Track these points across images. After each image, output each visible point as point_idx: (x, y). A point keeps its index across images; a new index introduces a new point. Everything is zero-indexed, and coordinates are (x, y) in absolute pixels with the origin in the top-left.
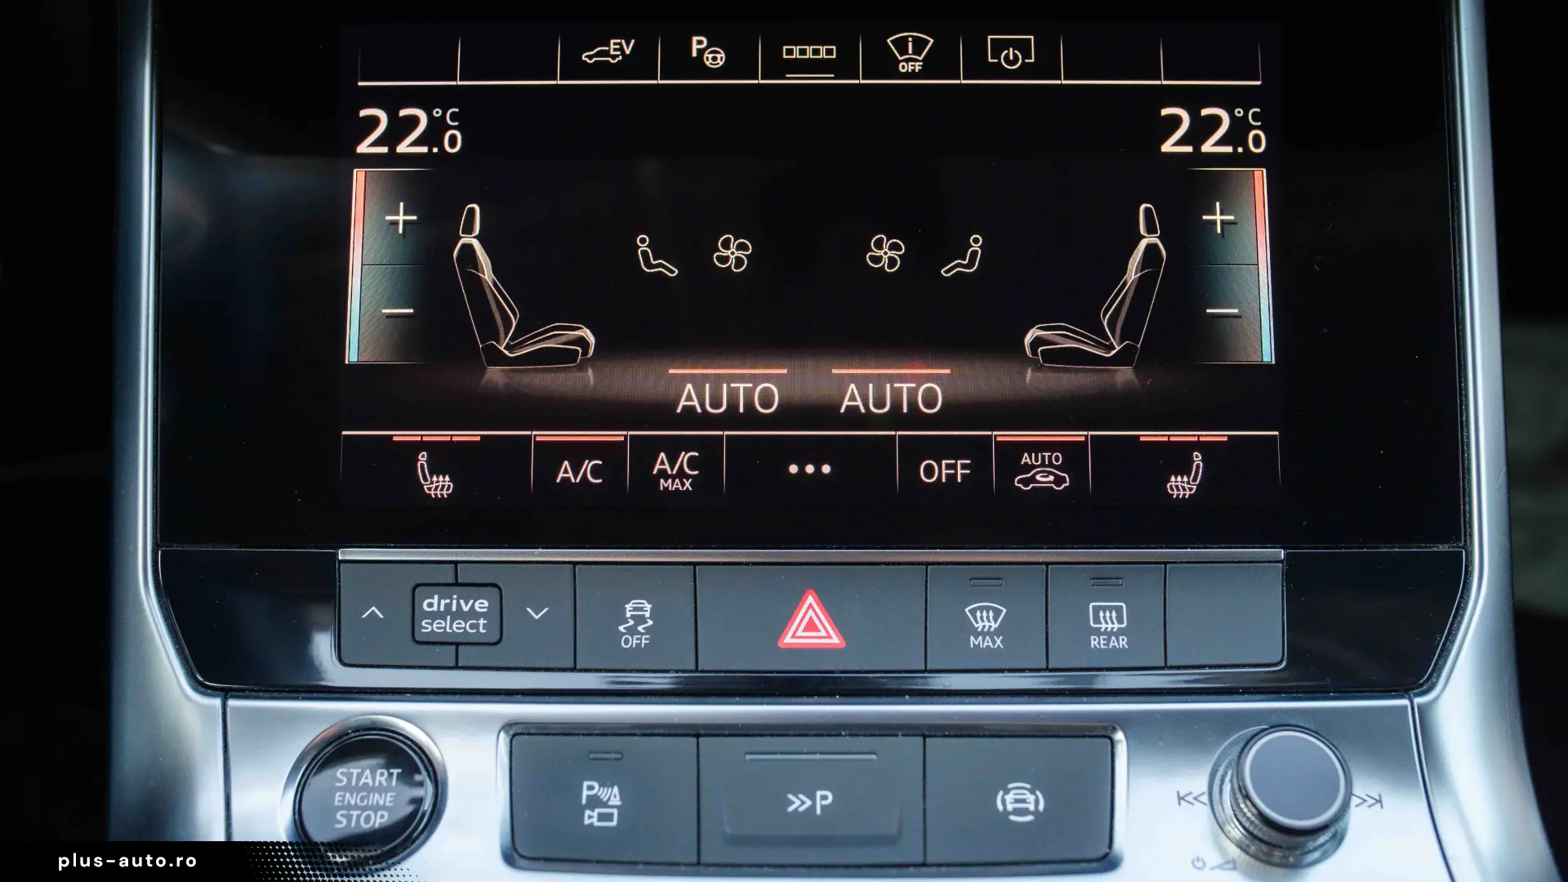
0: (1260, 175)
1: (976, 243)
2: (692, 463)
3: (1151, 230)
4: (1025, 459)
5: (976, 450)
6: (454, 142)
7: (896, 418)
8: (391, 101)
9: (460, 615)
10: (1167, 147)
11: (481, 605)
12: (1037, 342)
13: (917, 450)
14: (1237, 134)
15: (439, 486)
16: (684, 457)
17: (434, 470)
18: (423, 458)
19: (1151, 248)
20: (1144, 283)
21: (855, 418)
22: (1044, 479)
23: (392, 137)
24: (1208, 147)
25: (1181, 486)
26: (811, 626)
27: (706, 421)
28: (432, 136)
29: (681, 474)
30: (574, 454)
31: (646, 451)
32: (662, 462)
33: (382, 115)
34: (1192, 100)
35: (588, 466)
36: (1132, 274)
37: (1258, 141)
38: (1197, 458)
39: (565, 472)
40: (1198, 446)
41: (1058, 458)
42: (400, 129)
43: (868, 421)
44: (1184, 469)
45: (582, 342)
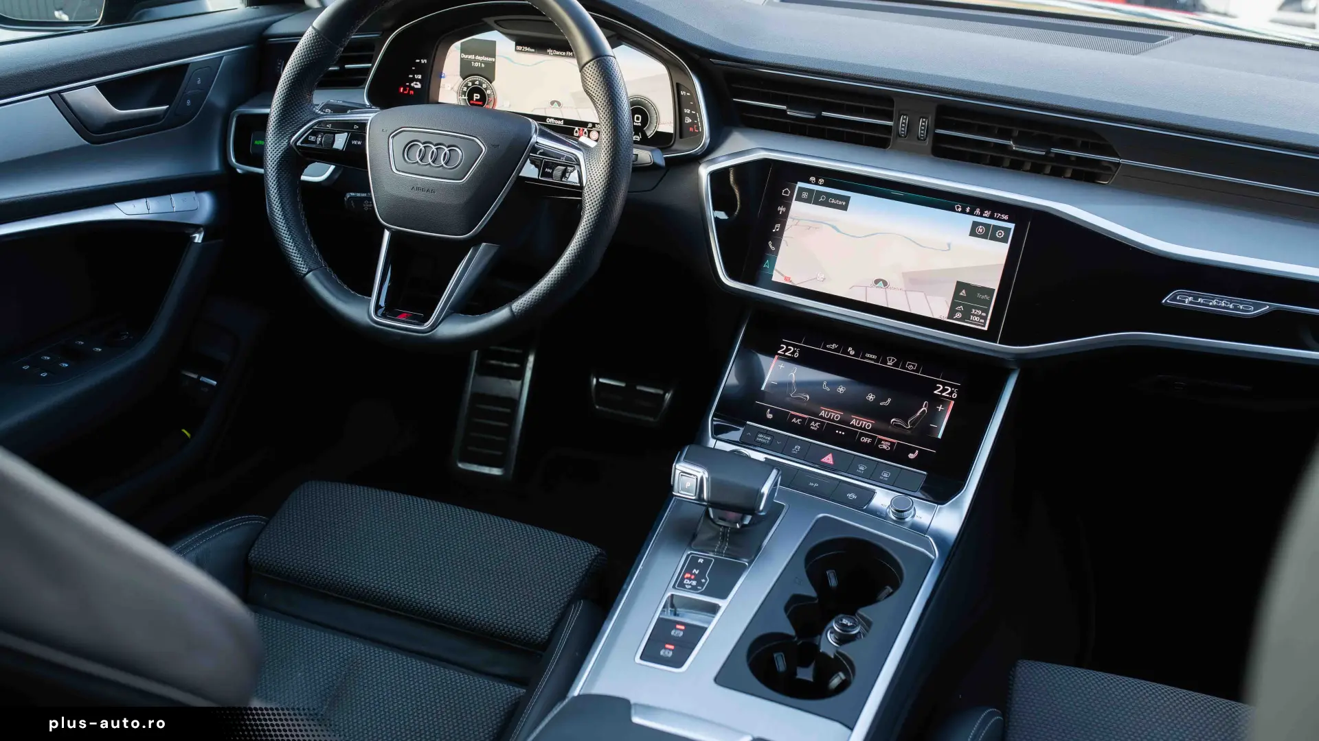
0: (953, 402)
1: (889, 400)
2: (818, 425)
3: (925, 406)
4: (883, 442)
5: (873, 438)
6: (796, 355)
7: (860, 428)
8: (788, 344)
9: (765, 439)
10: (935, 392)
11: (769, 438)
12: (894, 421)
13: (862, 435)
14: (951, 393)
15: (770, 416)
16: (817, 424)
17: (770, 413)
18: (769, 410)
19: (924, 410)
20: (920, 416)
21: (852, 426)
22: (885, 447)
23: (785, 351)
24: (944, 394)
25: (911, 456)
26: (828, 459)
27: (824, 418)
28: (793, 353)
29: (816, 427)
30: (798, 417)
31: (811, 420)
32: (813, 423)
33: (785, 347)
34: (944, 384)
35: (799, 420)
36: (918, 414)
37: (955, 396)
38: (917, 451)
39: (794, 420)
40: (918, 449)
41: (889, 444)
42: (787, 350)
43: (855, 427)
44: (914, 453)
45: (806, 398)
